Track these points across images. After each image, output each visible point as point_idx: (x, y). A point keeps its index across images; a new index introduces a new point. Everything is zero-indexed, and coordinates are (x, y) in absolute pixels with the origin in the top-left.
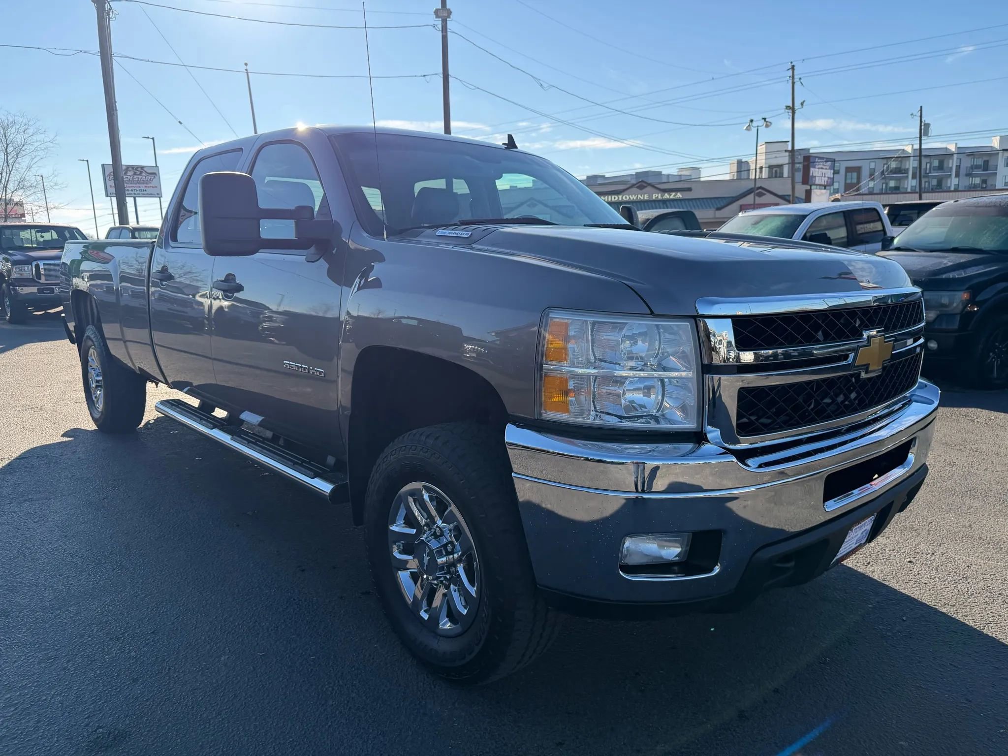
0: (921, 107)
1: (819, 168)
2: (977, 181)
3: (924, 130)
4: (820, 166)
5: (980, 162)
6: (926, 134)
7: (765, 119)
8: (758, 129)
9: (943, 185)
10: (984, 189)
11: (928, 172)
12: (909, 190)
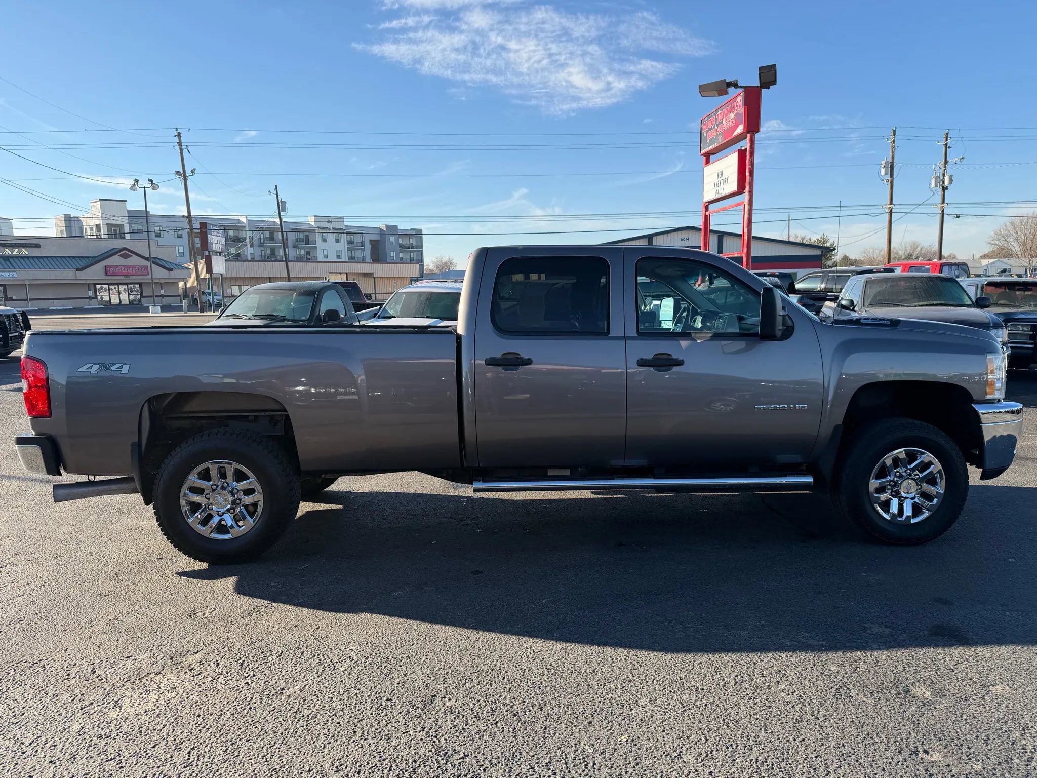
0: (276, 186)
1: (214, 235)
2: (303, 252)
3: (281, 206)
4: (215, 233)
5: (302, 236)
6: (284, 210)
7: (151, 181)
8: (145, 191)
9: (277, 254)
10: (308, 260)
11: (262, 241)
12: (249, 259)
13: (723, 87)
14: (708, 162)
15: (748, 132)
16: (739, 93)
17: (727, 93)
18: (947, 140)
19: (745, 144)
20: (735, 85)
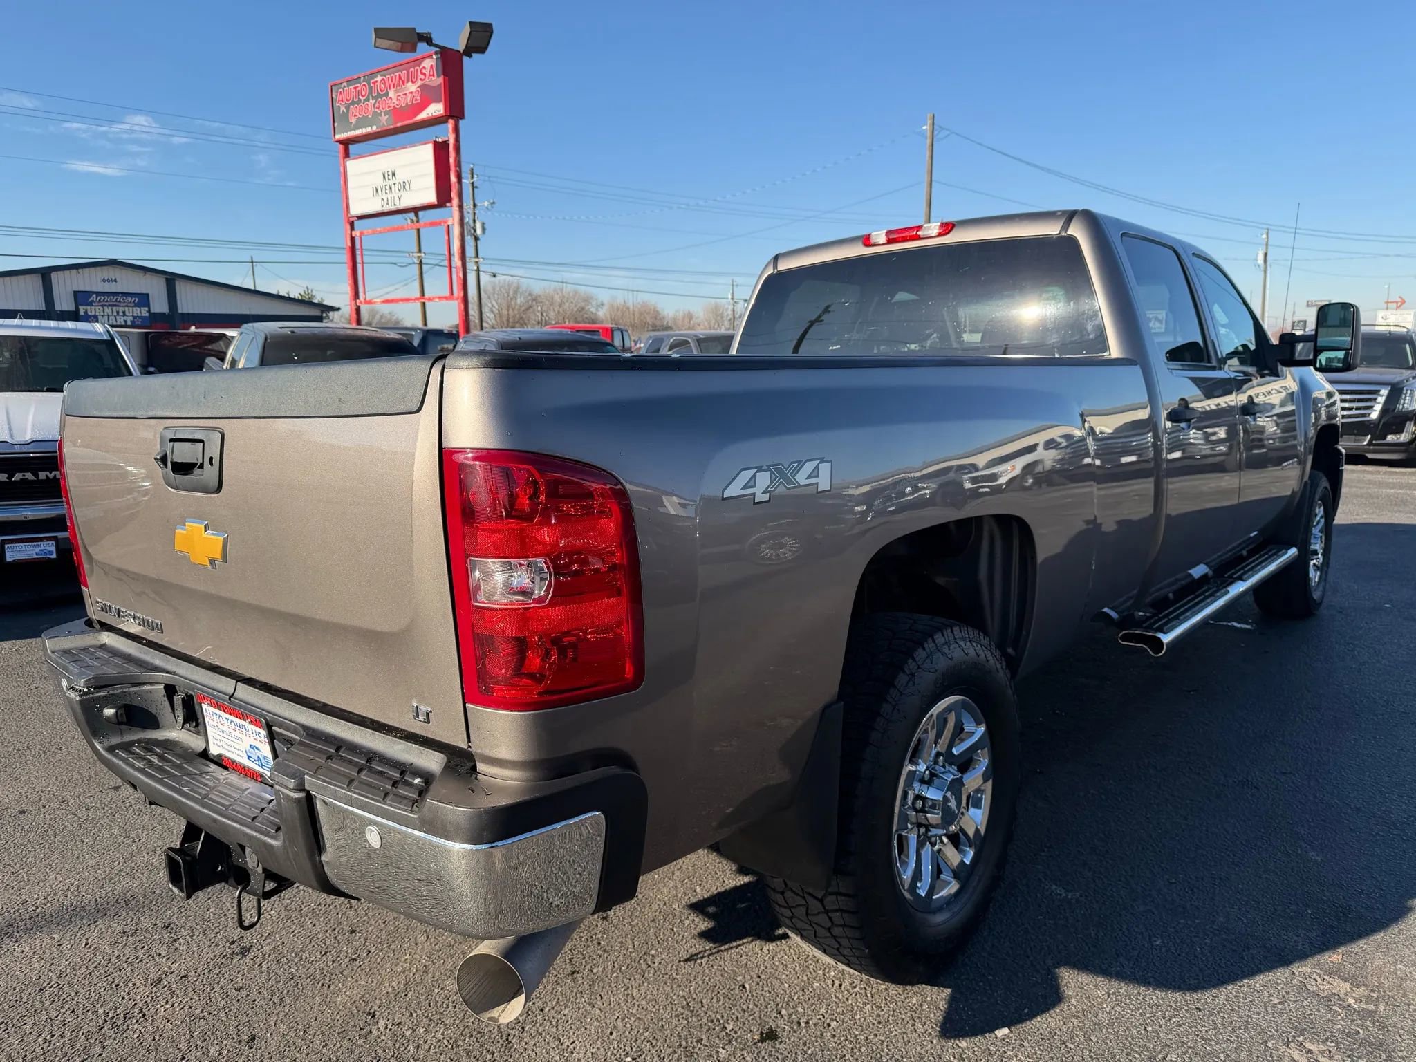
13: (409, 39)
14: (347, 155)
15: (451, 117)
16: (429, 53)
17: (414, 49)
18: (472, 177)
19: (446, 133)
20: (427, 39)
